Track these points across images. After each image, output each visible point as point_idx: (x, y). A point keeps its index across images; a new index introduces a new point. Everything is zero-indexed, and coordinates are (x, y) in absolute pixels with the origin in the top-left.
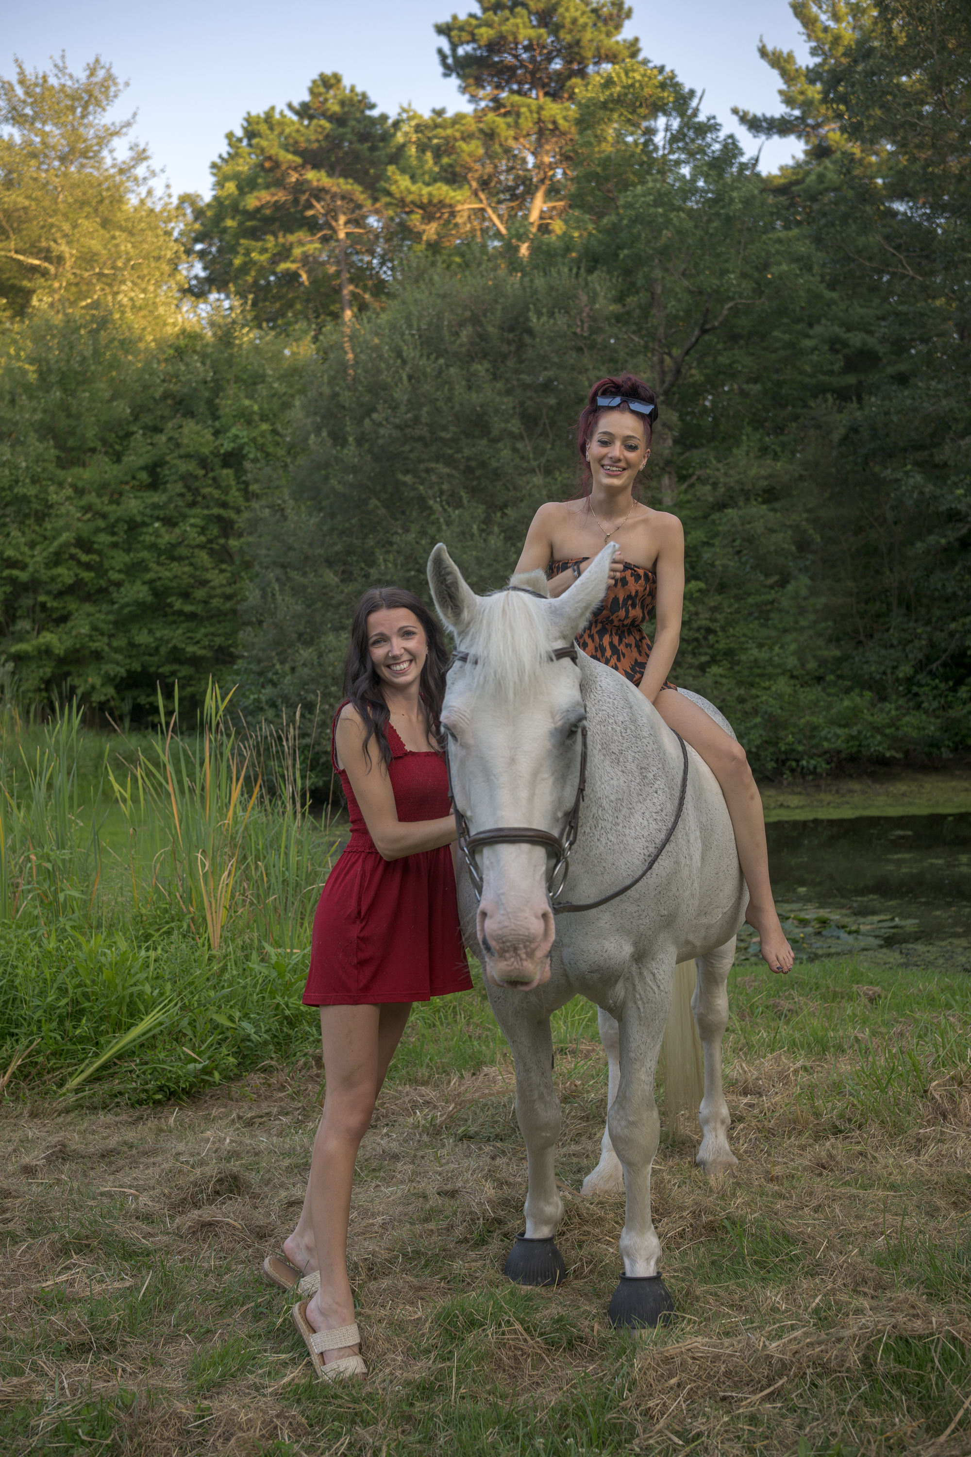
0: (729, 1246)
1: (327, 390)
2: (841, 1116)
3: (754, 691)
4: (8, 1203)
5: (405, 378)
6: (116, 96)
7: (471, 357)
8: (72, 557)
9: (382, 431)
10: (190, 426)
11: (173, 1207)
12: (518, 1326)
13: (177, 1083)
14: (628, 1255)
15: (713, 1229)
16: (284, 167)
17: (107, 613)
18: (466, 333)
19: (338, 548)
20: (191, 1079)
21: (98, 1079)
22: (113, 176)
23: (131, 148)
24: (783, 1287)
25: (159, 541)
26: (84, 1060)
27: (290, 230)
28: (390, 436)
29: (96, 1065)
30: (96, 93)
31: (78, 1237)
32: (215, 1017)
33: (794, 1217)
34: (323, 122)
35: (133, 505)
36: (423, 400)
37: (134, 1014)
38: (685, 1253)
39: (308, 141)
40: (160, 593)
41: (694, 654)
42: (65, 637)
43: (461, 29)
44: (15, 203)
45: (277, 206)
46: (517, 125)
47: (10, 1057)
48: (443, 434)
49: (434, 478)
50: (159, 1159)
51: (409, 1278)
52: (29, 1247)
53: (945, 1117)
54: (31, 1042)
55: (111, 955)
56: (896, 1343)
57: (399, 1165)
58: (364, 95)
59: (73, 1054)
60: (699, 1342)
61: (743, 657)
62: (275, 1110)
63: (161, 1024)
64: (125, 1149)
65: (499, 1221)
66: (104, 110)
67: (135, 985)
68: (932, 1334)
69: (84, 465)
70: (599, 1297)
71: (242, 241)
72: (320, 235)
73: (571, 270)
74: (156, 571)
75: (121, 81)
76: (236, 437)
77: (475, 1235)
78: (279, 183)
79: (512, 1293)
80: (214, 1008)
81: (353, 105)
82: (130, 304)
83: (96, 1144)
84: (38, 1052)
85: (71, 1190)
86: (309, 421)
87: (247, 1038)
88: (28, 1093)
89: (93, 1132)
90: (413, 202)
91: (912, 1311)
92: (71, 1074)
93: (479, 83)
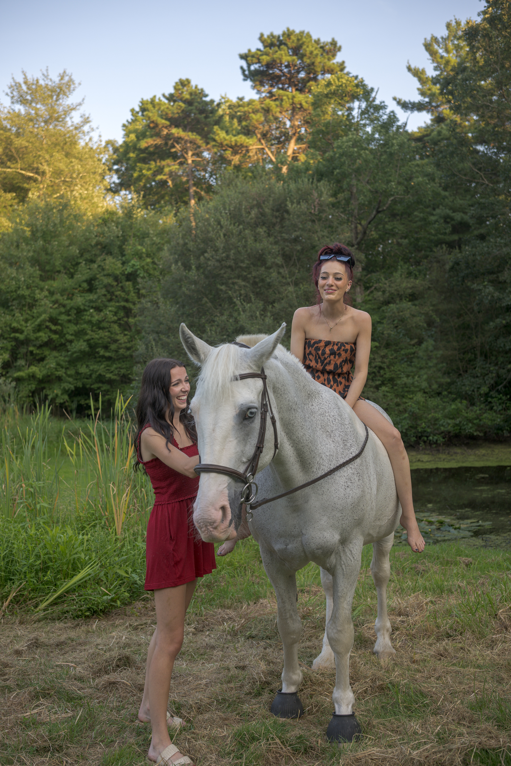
0: (391, 698)
1: (181, 241)
2: (451, 628)
3: (404, 400)
4: (7, 670)
5: (222, 235)
6: (74, 90)
7: (257, 225)
8: (47, 327)
9: (210, 263)
10: (110, 260)
11: (94, 673)
12: (277, 741)
13: (97, 606)
14: (337, 703)
15: (383, 689)
16: (160, 126)
17: (65, 357)
18: (254, 213)
20: (105, 604)
21: (56, 604)
22: (72, 131)
23: (81, 117)
24: (420, 721)
25: (93, 319)
26: (48, 593)
27: (163, 159)
28: (214, 265)
29: (55, 596)
30: (64, 88)
31: (43, 689)
32: (118, 571)
33: (426, 682)
34: (181, 104)
35: (79, 300)
36: (231, 247)
37: (75, 570)
38: (367, 702)
39: (173, 113)
40: (92, 346)
41: (373, 380)
42: (42, 369)
43: (253, 56)
44: (21, 144)
45: (156, 146)
46: (281, 105)
47: (10, 591)
48: (242, 265)
49: (236, 287)
50: (87, 647)
51: (220, 714)
52: (17, 694)
53: (506, 629)
54: (21, 584)
55: (64, 538)
56: (481, 752)
57: (215, 652)
58: (202, 90)
59: (43, 590)
60: (375, 751)
61: (399, 382)
62: (149, 622)
63: (89, 575)
64: (70, 641)
65: (268, 683)
66: (68, 97)
67: (76, 553)
68: (500, 748)
69: (54, 279)
70: (321, 725)
71: (138, 164)
72: (178, 161)
73: (309, 180)
74: (91, 335)
75: (76, 82)
76: (134, 265)
77: (255, 691)
78: (158, 135)
79: (275, 723)
80: (118, 567)
81: (196, 95)
82: (79, 196)
83: (54, 639)
84: (24, 589)
85: (41, 663)
86: (171, 257)
87: (135, 583)
88: (18, 611)
89: (53, 633)
90: (227, 145)
91: (489, 735)
92: (41, 601)
93: (262, 84)
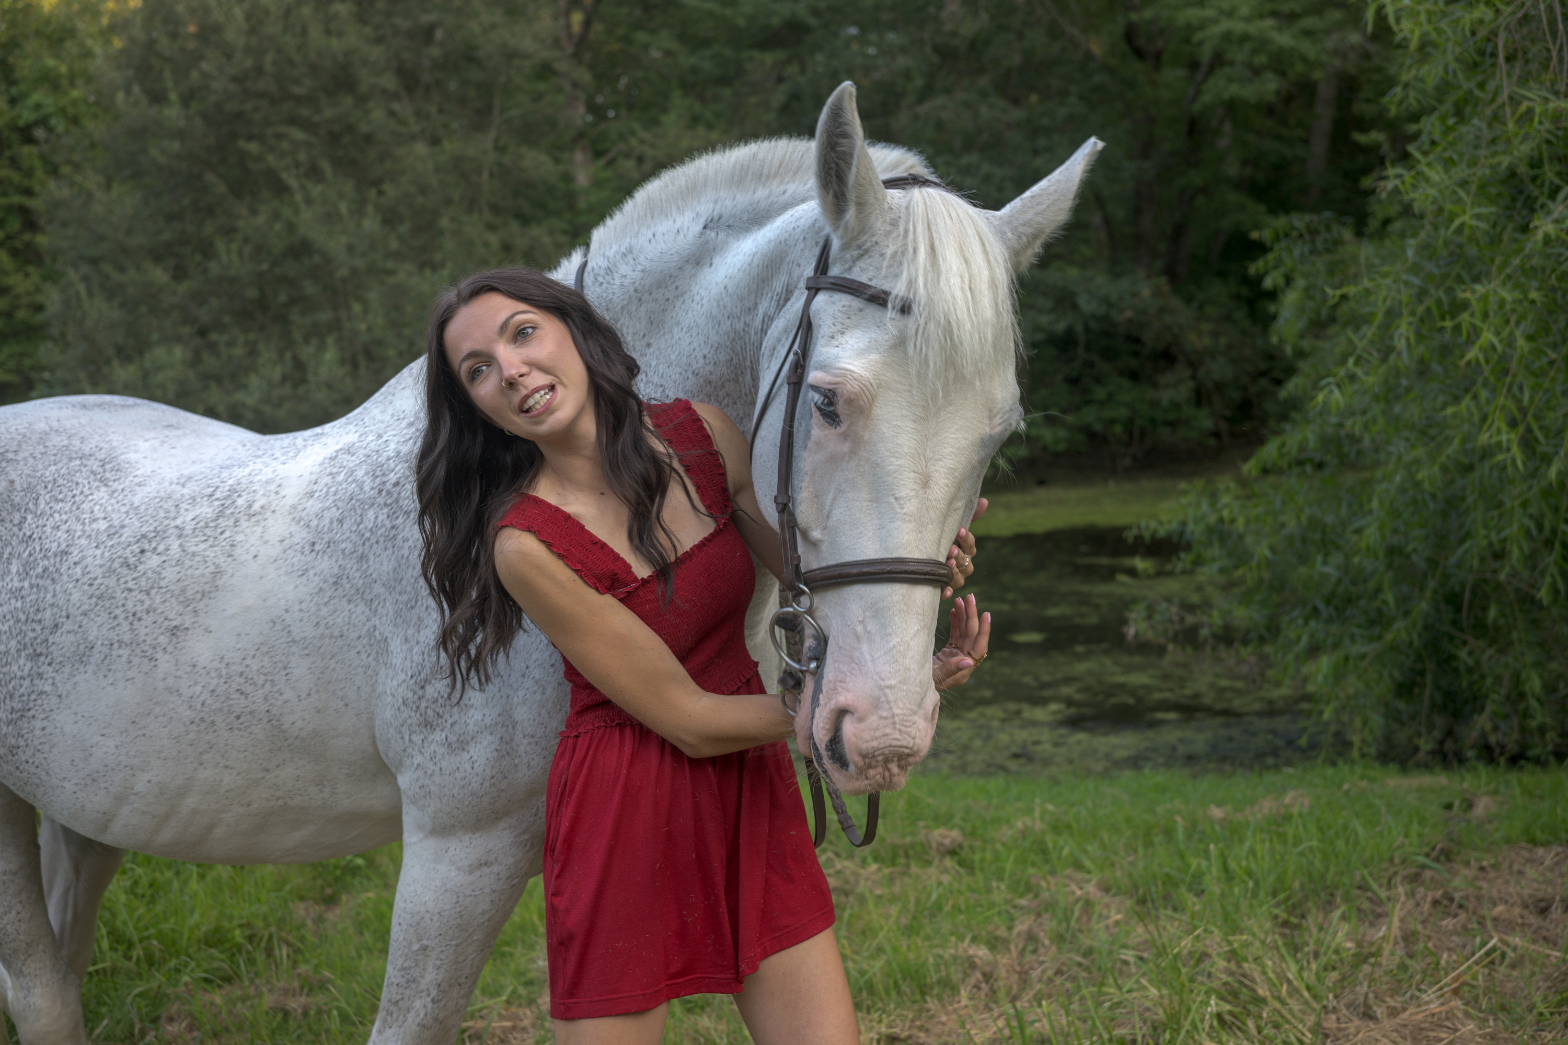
1: (140, 37)
9: (216, 85)
19: (166, 236)
28: (225, 90)
36: (265, 44)
48: (297, 90)
49: (285, 145)
76: (39, 105)
86: (115, 74)
